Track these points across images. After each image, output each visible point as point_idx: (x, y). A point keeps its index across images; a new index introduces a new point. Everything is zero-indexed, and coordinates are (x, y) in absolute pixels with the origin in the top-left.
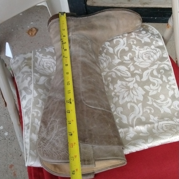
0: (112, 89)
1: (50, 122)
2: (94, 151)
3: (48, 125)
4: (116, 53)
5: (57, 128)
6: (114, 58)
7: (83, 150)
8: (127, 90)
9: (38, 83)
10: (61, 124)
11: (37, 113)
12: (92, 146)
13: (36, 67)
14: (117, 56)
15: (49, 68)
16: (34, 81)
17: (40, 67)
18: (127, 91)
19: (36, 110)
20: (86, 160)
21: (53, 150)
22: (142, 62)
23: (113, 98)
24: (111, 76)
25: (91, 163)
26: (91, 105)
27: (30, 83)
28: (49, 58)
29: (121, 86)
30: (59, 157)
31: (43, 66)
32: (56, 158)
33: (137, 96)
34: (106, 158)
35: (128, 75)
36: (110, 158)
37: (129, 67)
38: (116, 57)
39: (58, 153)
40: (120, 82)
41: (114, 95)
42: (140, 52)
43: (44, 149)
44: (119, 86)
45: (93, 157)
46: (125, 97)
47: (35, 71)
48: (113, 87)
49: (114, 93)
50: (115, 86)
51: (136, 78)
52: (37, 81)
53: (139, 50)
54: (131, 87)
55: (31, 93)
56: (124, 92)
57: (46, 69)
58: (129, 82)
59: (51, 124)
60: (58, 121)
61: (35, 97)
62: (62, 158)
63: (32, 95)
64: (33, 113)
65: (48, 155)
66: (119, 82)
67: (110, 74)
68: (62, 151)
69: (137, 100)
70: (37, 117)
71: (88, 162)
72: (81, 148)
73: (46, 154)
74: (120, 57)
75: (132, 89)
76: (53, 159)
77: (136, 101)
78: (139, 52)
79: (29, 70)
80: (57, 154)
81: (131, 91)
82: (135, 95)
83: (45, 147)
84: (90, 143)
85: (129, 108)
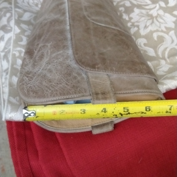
0: (127, 19)
1: (38, 49)
2: (111, 81)
3: (35, 54)
5: (49, 54)
7: (94, 80)
8: (150, 18)
9: (21, 19)
10: (55, 48)
11: (20, 52)
12: (108, 75)
13: (18, 3)
15: (37, 5)
16: (15, 17)
17: (23, 4)
19: (19, 49)
20: (100, 92)
21: (44, 83)
23: (130, 29)
24: (124, 6)
25: (109, 96)
27: (9, 20)
29: (141, 14)
30: (55, 93)
31: (28, 3)
32: (49, 95)
33: (165, 23)
34: (132, 91)
35: (146, 3)
36: (139, 91)
39: (52, 87)
40: (137, 9)
41: (131, 25)
43: (29, 85)
44: (138, 15)
45: (110, 89)
46: (149, 26)
48: (129, 16)
49: (131, 24)
50: (131, 15)
51: (159, 5)
54: (155, 14)
55: (10, 31)
56: (146, 20)
57: (33, 6)
58: (150, 9)
59: (39, 51)
60: (49, 45)
61: (16, 34)
62: (58, 93)
63: (12, 33)
64: (14, 52)
65: (36, 92)
66: (137, 11)
67: (122, 3)
68: (58, 83)
69: (166, 28)
71: (103, 96)
72: (90, 78)
73: (32, 91)
75: (156, 17)
76: (44, 97)
77: (164, 30)
79: (8, 6)
80: (51, 88)
81: (155, 20)
82: (162, 23)
83: (30, 82)
84: (104, 71)
85: (156, 39)
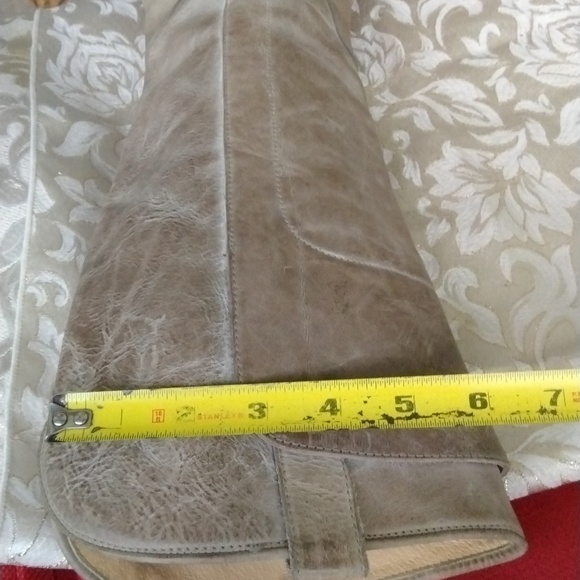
0: (417, 181)
1: (115, 332)
2: (357, 489)
3: (107, 348)
4: (425, 24)
5: (155, 362)
6: (418, 46)
7: (299, 484)
8: (490, 186)
9: (59, 151)
10: (176, 342)
11: (53, 290)
12: (346, 461)
13: (49, 79)
14: (433, 36)
15: (113, 87)
16: (37, 141)
17: (67, 79)
18: (489, 193)
19: (48, 277)
20: (316, 538)
21: (133, 480)
22: (548, 63)
23: (423, 223)
24: (408, 124)
25: (346, 554)
26: (332, 248)
27: (17, 151)
28: (113, 44)
29: (463, 169)
30: (167, 525)
31: (85, 77)
32: (148, 530)
33: (541, 212)
34: (422, 528)
35: (485, 119)
36: (445, 525)
37: (489, 83)
38: (427, 42)
39: (158, 499)
40: (453, 150)
41: (428, 209)
42: (538, 19)
43: (81, 476)
44: (453, 171)
45: (352, 523)
46: (487, 221)
47: (47, 98)
48: (423, 171)
49: (429, 203)
50: (431, 170)
51: (528, 134)
52: (56, 140)
53: (533, 12)
54: (510, 173)
56: (478, 199)
57: (98, 90)
58: (497, 150)
59: (119, 340)
60: (156, 324)
61: (40, 216)
62: (180, 531)
63: (27, 205)
64: (31, 289)
65: (104, 512)
66: (451, 153)
67: (404, 113)
68: (182, 487)
69: (542, 229)
70: (50, 311)
71: (326, 554)
72: (288, 475)
73: (90, 503)
74: (445, 39)
75: (514, 183)
76: (130, 532)
77: (538, 237)
78: (532, 22)
80: (155, 504)
81: (509, 192)
82: (532, 210)
83: (85, 463)
84: (335, 446)
85: (507, 274)
